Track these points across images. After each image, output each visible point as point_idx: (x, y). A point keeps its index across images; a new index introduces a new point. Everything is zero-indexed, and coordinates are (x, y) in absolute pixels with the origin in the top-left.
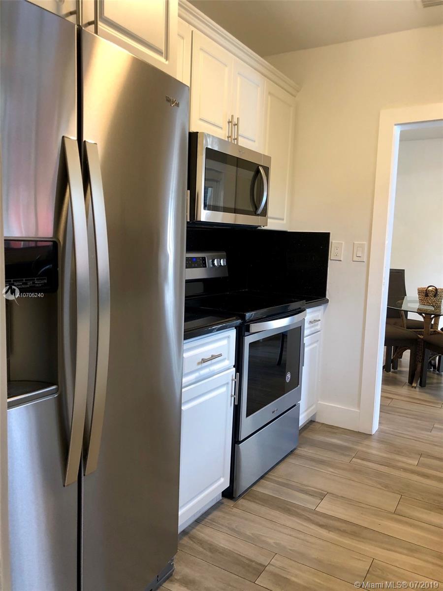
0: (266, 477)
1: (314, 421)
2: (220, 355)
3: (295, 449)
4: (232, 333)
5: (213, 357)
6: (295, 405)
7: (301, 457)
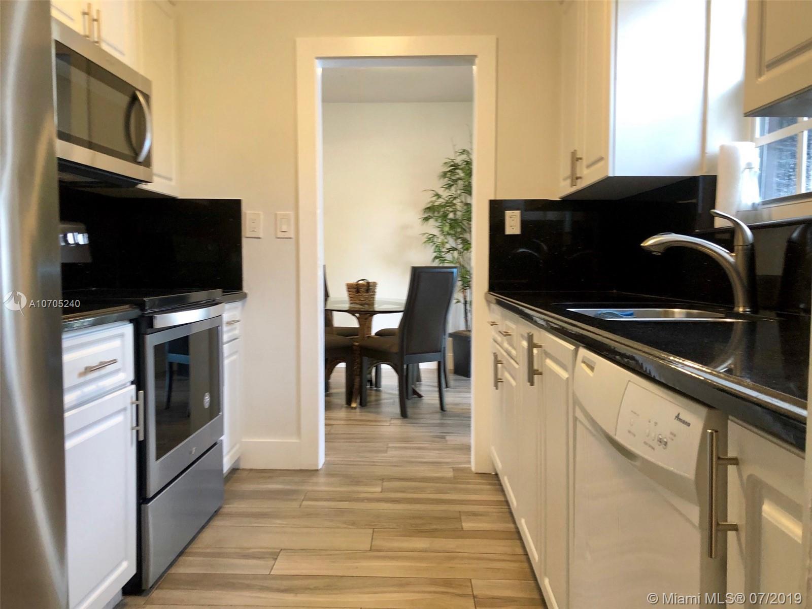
0: (186, 553)
1: (238, 469)
2: (114, 361)
3: (220, 508)
4: (128, 330)
5: (102, 365)
6: (215, 444)
7: (230, 515)
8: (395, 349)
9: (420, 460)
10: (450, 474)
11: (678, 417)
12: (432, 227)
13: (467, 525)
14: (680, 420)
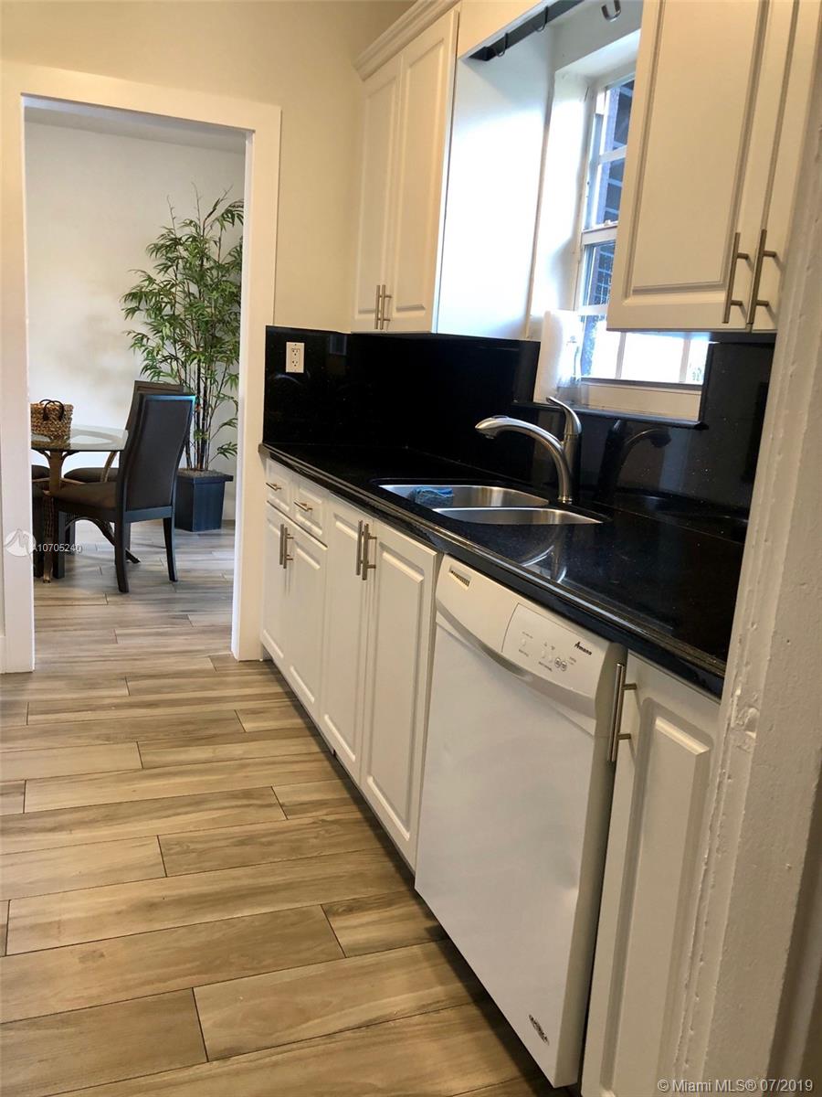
8: (111, 503)
9: (162, 649)
10: (210, 666)
11: (578, 645)
12: (140, 323)
13: (249, 726)
14: (581, 648)
